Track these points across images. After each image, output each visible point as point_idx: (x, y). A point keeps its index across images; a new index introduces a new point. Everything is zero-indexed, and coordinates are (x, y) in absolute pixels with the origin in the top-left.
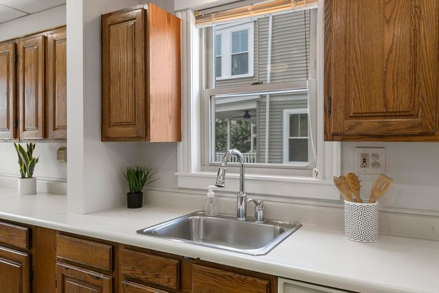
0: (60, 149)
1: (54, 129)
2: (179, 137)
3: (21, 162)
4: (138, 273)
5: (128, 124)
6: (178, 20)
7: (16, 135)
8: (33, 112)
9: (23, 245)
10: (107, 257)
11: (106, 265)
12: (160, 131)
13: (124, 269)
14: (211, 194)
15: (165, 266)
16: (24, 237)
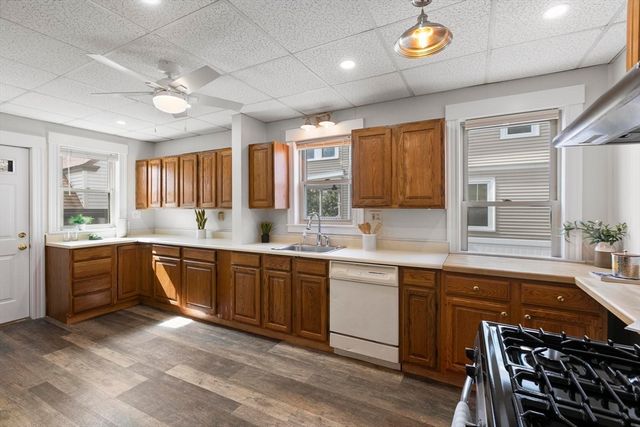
0: (220, 213)
1: (222, 202)
2: (288, 206)
3: (198, 220)
4: (273, 266)
5: (263, 200)
6: (288, 147)
7: (198, 205)
8: (208, 193)
9: (213, 260)
10: (258, 261)
11: (257, 264)
12: (279, 203)
13: (266, 265)
14: (304, 234)
15: (284, 262)
16: (213, 256)
